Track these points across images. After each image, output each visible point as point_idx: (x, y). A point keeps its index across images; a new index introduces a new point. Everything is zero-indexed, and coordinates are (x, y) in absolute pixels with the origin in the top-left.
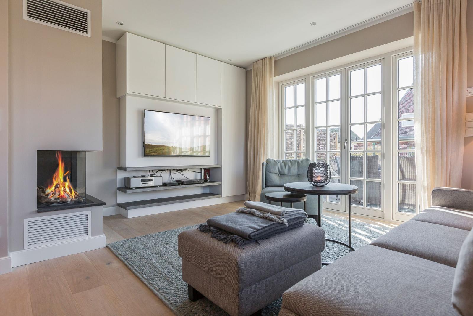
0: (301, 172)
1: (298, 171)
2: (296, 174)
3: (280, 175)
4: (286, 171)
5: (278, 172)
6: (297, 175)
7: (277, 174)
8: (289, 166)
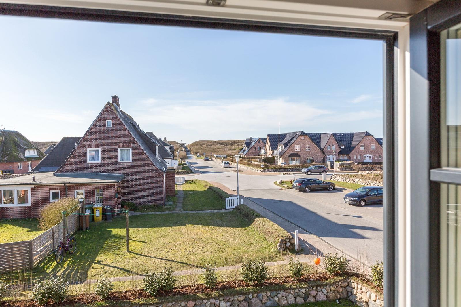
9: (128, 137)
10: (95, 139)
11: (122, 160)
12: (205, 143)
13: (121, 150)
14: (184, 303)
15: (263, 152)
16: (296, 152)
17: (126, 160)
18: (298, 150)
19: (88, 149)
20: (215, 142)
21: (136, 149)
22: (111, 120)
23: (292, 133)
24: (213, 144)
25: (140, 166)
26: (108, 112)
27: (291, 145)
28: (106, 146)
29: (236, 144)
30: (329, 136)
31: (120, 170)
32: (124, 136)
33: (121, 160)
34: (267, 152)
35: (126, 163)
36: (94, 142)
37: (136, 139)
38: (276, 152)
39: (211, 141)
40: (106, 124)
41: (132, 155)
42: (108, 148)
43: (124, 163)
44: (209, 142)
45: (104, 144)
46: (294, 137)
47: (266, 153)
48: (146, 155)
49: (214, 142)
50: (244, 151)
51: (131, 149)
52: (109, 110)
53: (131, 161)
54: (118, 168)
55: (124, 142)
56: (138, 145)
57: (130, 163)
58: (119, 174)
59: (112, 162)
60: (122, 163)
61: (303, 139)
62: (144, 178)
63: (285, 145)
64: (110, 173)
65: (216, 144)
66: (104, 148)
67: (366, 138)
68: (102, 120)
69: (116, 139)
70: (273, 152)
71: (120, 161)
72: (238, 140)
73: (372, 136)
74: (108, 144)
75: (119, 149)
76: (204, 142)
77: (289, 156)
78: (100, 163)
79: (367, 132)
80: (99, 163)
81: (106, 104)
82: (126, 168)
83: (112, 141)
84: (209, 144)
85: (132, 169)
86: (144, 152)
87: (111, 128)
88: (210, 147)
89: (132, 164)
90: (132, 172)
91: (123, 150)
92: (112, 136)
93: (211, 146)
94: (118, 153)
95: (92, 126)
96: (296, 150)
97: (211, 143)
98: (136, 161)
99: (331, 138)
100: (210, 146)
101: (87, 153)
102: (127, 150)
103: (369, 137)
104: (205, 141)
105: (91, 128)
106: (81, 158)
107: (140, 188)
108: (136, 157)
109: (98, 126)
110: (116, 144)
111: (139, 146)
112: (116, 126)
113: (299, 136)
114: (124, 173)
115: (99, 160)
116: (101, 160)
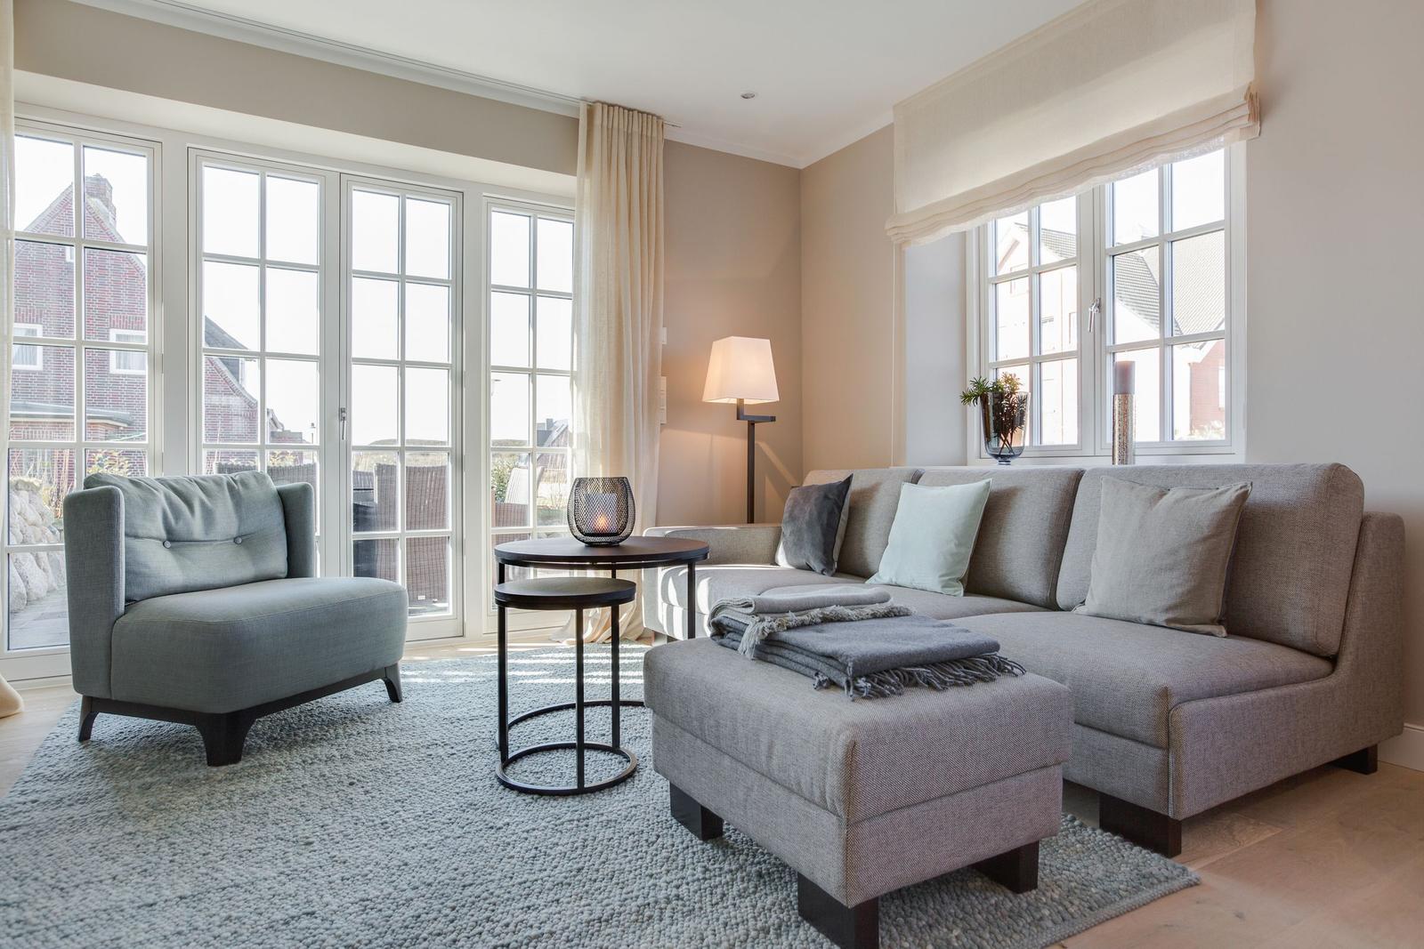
0: (250, 527)
1: (241, 519)
2: (235, 535)
3: (168, 544)
4: (196, 526)
5: (163, 535)
6: (235, 540)
7: (160, 540)
8: (203, 504)
10: (23, 295)
11: (122, 364)
13: (119, 337)
17: (137, 369)
31: (115, 396)
32: (132, 295)
33: (119, 367)
35: (132, 375)
43: (129, 376)
54: (108, 392)
55: (131, 311)
60: (124, 376)
69: (102, 299)
71: (113, 369)
75: (113, 333)
78: (40, 373)
80: (34, 372)
82: (137, 392)
91: (127, 337)
109: (32, 254)
110: (101, 317)
114: (130, 407)
115: (35, 364)
116: (44, 363)
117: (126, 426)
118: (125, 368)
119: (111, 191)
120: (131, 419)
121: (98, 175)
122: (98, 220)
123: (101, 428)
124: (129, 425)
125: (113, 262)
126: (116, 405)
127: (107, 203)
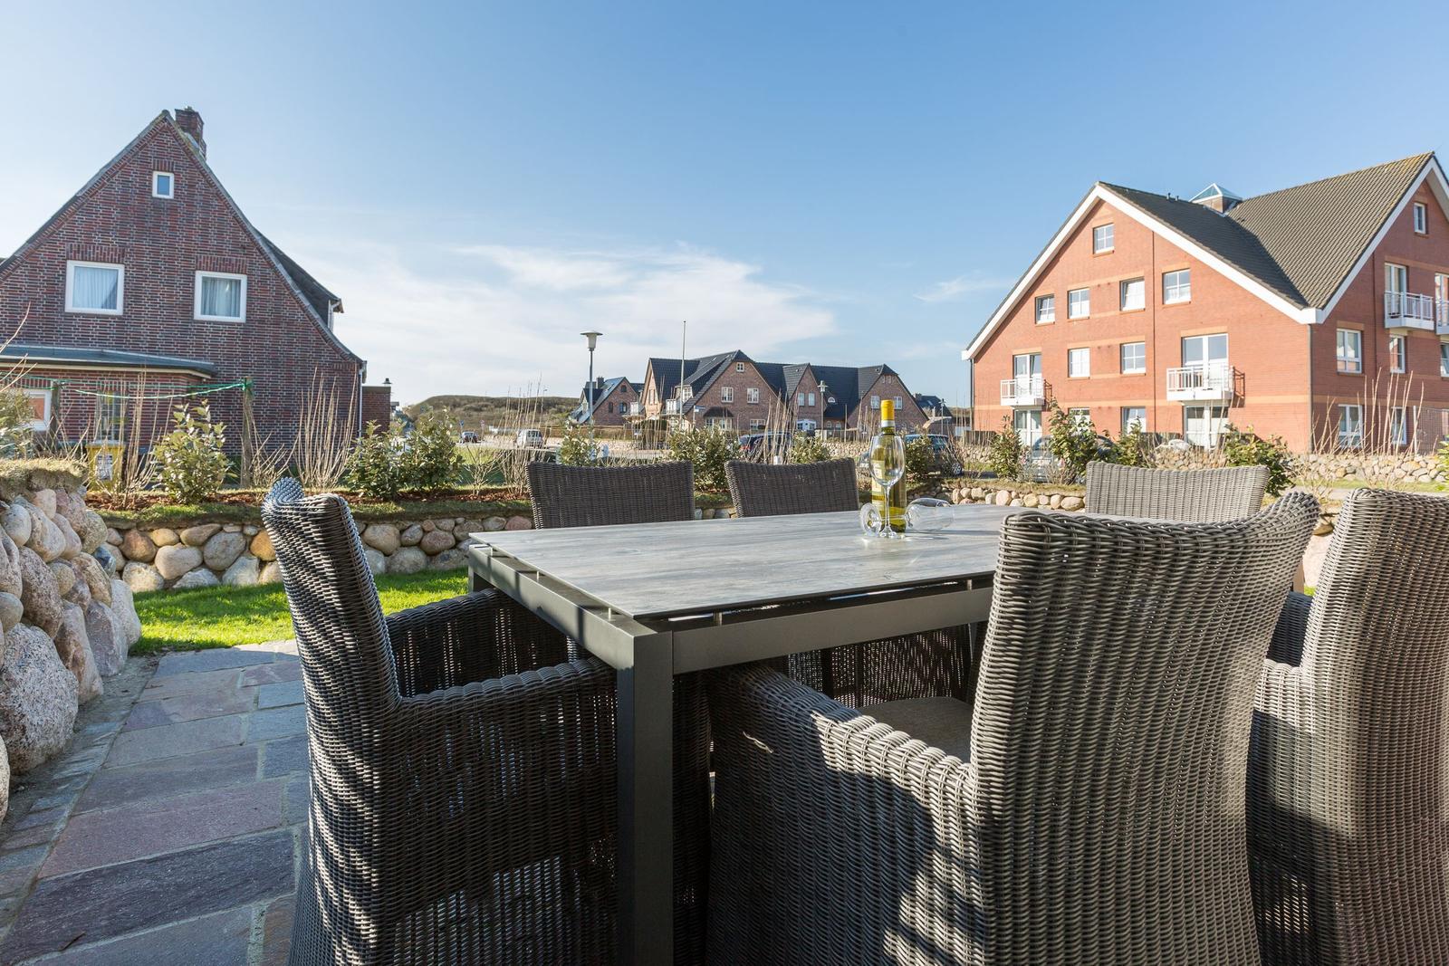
9: (235, 237)
10: (105, 232)
11: (207, 310)
12: (463, 402)
13: (205, 280)
14: (497, 521)
15: (634, 408)
16: (722, 406)
17: (223, 315)
18: (727, 401)
19: (71, 265)
20: (492, 400)
21: (263, 281)
22: (172, 176)
23: (714, 357)
24: (486, 406)
25: (276, 337)
26: (161, 144)
27: (712, 385)
28: (146, 261)
29: (554, 407)
30: (802, 370)
31: (199, 345)
32: (220, 234)
33: (204, 312)
34: (647, 407)
35: (222, 323)
36: (98, 239)
37: (265, 249)
38: (672, 406)
39: (481, 399)
40: (150, 186)
41: (249, 297)
42: (155, 266)
43: (215, 323)
44: (474, 399)
45: (140, 254)
46: (719, 365)
47: (643, 411)
48: (298, 301)
49: (488, 399)
50: (581, 414)
51: (243, 279)
52: (167, 138)
53: (242, 318)
54: (191, 340)
55: (219, 251)
56: (272, 266)
57: (239, 324)
58: (195, 359)
59: (169, 317)
60: (209, 322)
61: (740, 371)
62: (290, 378)
63: (697, 387)
64: (159, 355)
65: (496, 407)
66: (140, 267)
67: (883, 380)
68: (135, 167)
69: (188, 238)
70: (664, 407)
71: (198, 315)
72: (560, 399)
73: (897, 375)
74: (157, 253)
75: (199, 275)
76: (458, 400)
77: (705, 415)
78: (119, 317)
79: (885, 365)
80: (113, 317)
81: (157, 118)
82: (223, 341)
83: (171, 246)
84: (473, 405)
85: (245, 345)
86: (292, 293)
87: (171, 200)
88: (475, 413)
89: (246, 328)
90: (245, 355)
91: (214, 280)
92: (173, 229)
93: (481, 410)
94: (193, 288)
95: (93, 183)
96: (724, 401)
97: (481, 403)
98: (262, 321)
99: (807, 375)
100: (476, 410)
101: (64, 276)
102: (231, 281)
103: (890, 379)
104: (462, 398)
105: (91, 191)
106: (40, 293)
107: (273, 410)
108: (263, 308)
109: (117, 187)
110: (187, 257)
111: (276, 271)
112: (192, 195)
113: (733, 361)
114: (214, 357)
115: (115, 308)
116: (124, 307)
117: (209, 377)
118: (210, 314)
119: (202, 127)
120: (214, 370)
121: (189, 108)
122: (188, 153)
123: (182, 379)
124: (212, 376)
125: (202, 198)
126: (200, 356)
127: (198, 137)
